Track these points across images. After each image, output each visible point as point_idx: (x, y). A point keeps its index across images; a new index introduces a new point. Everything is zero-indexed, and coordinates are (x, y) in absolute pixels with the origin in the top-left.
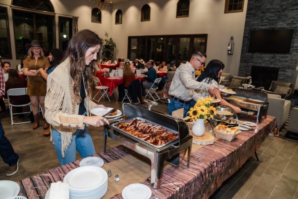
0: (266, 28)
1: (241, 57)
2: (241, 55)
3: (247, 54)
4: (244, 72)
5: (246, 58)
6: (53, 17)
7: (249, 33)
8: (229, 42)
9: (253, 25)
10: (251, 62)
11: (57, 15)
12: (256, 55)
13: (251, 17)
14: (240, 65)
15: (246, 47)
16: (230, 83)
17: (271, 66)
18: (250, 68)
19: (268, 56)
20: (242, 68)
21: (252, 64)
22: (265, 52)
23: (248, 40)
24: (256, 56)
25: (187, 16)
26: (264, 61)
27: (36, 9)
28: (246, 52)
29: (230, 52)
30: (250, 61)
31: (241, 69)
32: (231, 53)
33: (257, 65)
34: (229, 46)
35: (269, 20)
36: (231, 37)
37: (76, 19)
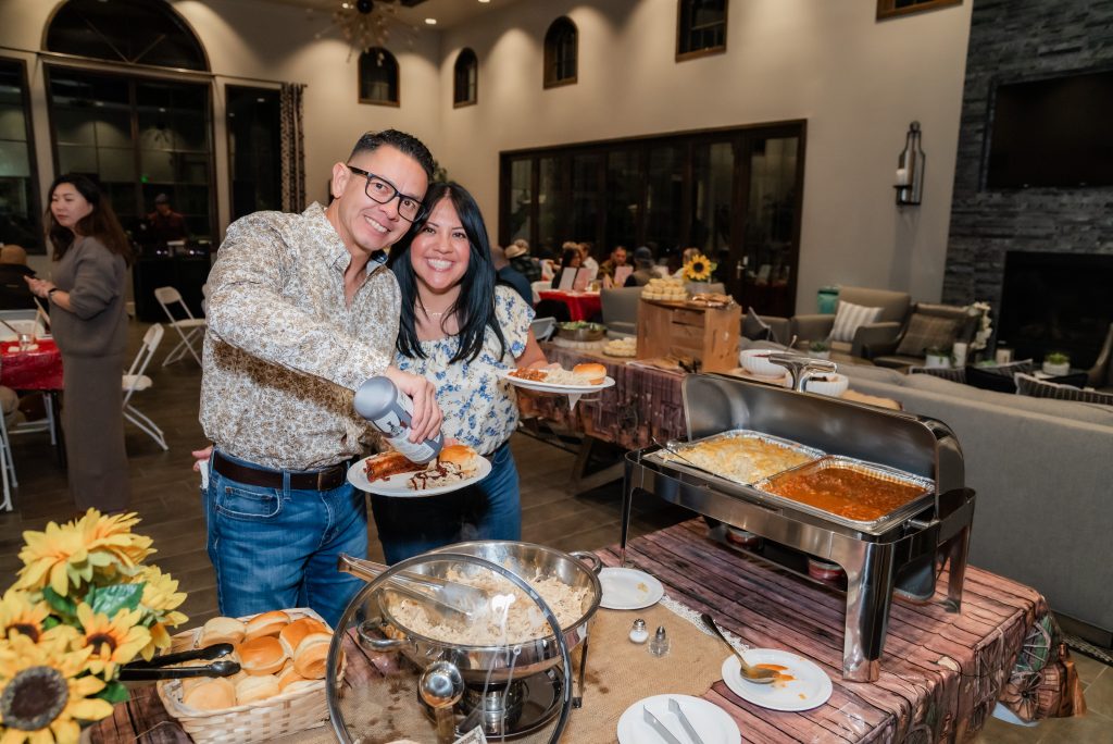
0: (1076, 66)
1: (953, 213)
2: (953, 206)
3: (982, 196)
4: (972, 281)
5: (979, 218)
6: (204, 90)
7: (989, 100)
8: (900, 152)
9: (1008, 58)
10: (1004, 236)
11: (218, 79)
12: (1024, 199)
13: (999, 20)
14: (949, 250)
15: (977, 164)
16: (903, 337)
17: (1102, 251)
18: (1000, 265)
19: (1085, 200)
20: (962, 264)
21: (1007, 242)
22: (1071, 183)
23: (985, 131)
24: (1024, 206)
25: (720, 47)
26: (1067, 228)
27: (138, 62)
28: (979, 191)
29: (909, 196)
30: (999, 232)
31: (954, 268)
32: (913, 200)
33: (1032, 247)
34: (901, 166)
35: (1087, 26)
36: (912, 126)
37: (296, 93)
